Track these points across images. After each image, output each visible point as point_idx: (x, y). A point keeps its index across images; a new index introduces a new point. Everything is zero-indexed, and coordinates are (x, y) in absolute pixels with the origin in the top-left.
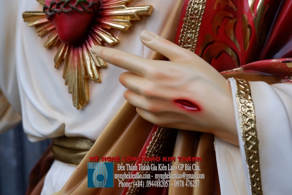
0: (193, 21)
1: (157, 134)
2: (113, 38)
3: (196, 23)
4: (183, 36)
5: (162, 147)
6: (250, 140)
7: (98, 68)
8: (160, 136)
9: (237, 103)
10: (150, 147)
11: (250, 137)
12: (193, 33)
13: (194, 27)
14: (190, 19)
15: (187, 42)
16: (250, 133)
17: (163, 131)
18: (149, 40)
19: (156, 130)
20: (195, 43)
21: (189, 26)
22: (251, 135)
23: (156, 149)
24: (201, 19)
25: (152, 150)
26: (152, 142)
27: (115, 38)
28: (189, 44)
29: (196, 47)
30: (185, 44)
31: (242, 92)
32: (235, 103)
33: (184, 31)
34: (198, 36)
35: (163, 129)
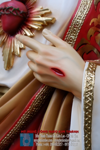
0: (75, 29)
1: (43, 90)
2: (31, 33)
3: (76, 30)
4: (68, 36)
5: (45, 98)
6: (88, 97)
7: (21, 49)
8: (45, 91)
9: (85, 74)
10: (37, 96)
11: (89, 95)
12: (74, 35)
13: (75, 32)
14: (74, 27)
15: (70, 40)
16: (89, 93)
17: (47, 89)
18: (47, 34)
19: (43, 87)
20: (74, 42)
21: (72, 31)
22: (89, 94)
23: (41, 98)
24: (80, 28)
25: (39, 98)
26: (40, 94)
27: (32, 33)
28: (71, 41)
29: (75, 44)
30: (68, 41)
31: (90, 69)
32: (84, 74)
33: (69, 33)
34: (77, 38)
35: (47, 87)
